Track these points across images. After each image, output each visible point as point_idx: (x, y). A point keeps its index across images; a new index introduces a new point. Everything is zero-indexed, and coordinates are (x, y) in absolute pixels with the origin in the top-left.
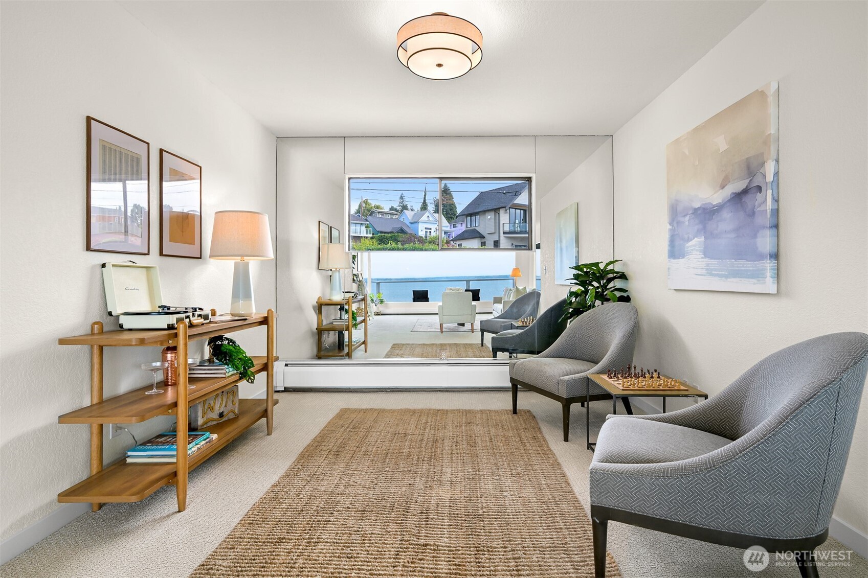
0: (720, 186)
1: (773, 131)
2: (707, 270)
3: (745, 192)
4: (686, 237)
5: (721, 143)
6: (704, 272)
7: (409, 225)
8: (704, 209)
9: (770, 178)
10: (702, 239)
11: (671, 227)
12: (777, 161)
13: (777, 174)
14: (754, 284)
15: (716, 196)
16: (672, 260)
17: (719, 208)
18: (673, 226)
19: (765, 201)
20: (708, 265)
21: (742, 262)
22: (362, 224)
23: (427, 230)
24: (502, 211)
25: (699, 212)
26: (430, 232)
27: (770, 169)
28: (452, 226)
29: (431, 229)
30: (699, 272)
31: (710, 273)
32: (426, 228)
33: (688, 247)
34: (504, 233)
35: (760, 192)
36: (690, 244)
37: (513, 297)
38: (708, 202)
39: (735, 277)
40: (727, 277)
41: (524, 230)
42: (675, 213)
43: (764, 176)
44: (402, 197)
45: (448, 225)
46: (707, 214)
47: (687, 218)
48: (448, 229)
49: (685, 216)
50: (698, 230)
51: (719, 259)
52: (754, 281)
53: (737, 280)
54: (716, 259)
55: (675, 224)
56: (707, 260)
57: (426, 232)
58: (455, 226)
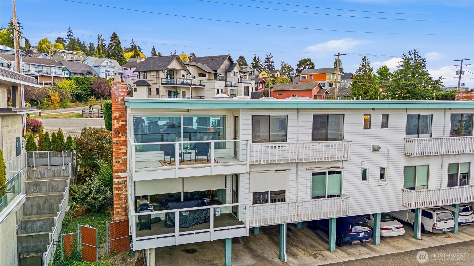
7: (93, 68)
22: (59, 67)
23: (106, 72)
24: (161, 72)
26: (109, 73)
28: (124, 69)
29: (109, 71)
32: (105, 71)
34: (162, 84)
41: (173, 83)
44: (69, 31)
45: (121, 68)
48: (121, 71)
57: (106, 73)
58: (126, 69)
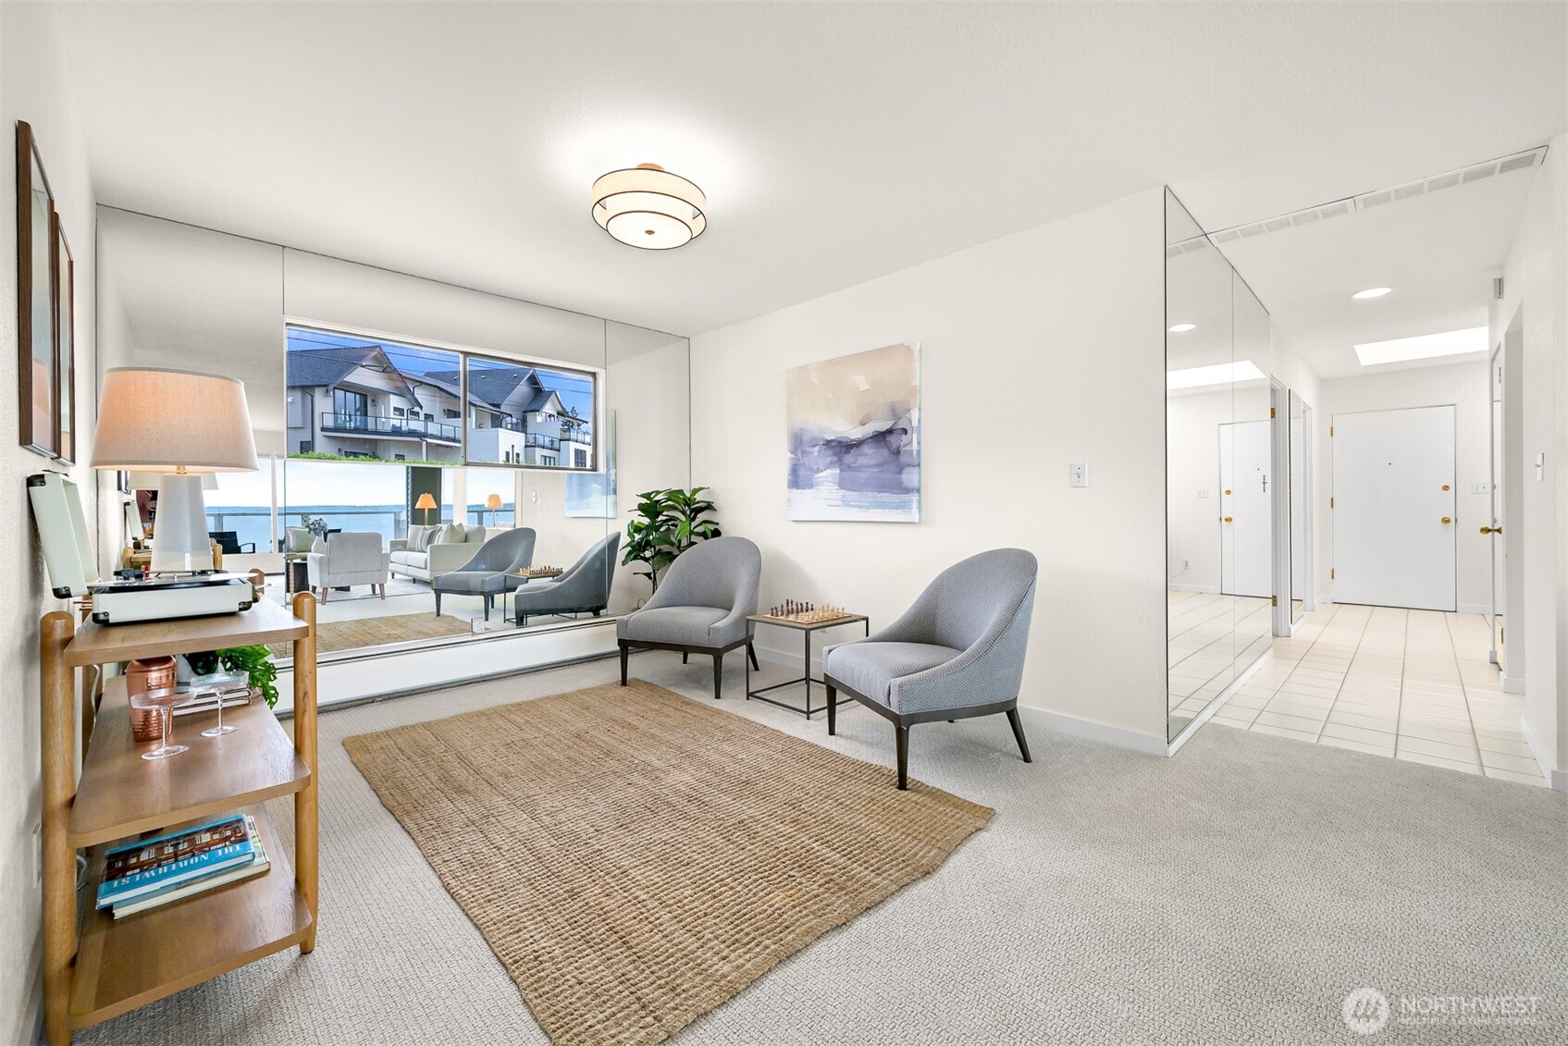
0: (860, 422)
1: (918, 384)
2: (842, 501)
3: (890, 431)
4: (815, 467)
5: (862, 382)
6: (839, 503)
8: (840, 442)
9: (915, 424)
10: (838, 471)
11: (793, 456)
12: (920, 409)
13: (919, 420)
14: (899, 514)
15: (854, 431)
16: (794, 490)
17: (858, 444)
18: (796, 455)
19: (911, 443)
20: (844, 496)
21: (885, 494)
24: (318, 393)
25: (833, 444)
27: (915, 415)
30: (833, 503)
31: (847, 504)
33: (817, 478)
34: (323, 429)
35: (906, 434)
36: (820, 475)
37: (444, 540)
38: (845, 435)
39: (877, 508)
40: (868, 508)
41: (363, 427)
42: (799, 443)
43: (911, 421)
46: (842, 448)
47: (817, 448)
49: (814, 446)
50: (831, 462)
51: (858, 491)
52: (900, 511)
53: (881, 510)
54: (855, 491)
55: (799, 453)
56: (843, 491)
